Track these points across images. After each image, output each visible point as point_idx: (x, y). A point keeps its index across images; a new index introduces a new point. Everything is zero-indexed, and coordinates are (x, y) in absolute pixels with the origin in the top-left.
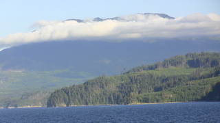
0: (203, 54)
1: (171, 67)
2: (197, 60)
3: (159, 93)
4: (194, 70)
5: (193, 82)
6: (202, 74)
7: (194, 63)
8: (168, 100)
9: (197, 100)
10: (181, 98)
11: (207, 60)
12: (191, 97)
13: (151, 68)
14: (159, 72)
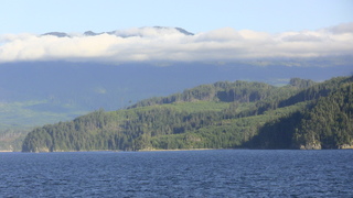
0: (238, 84)
1: (195, 101)
2: (231, 91)
3: (182, 135)
4: (227, 105)
5: (228, 121)
6: (238, 111)
7: (226, 96)
8: (195, 146)
9: (236, 147)
10: (213, 144)
11: (244, 92)
12: (226, 142)
13: (166, 101)
14: (179, 107)
